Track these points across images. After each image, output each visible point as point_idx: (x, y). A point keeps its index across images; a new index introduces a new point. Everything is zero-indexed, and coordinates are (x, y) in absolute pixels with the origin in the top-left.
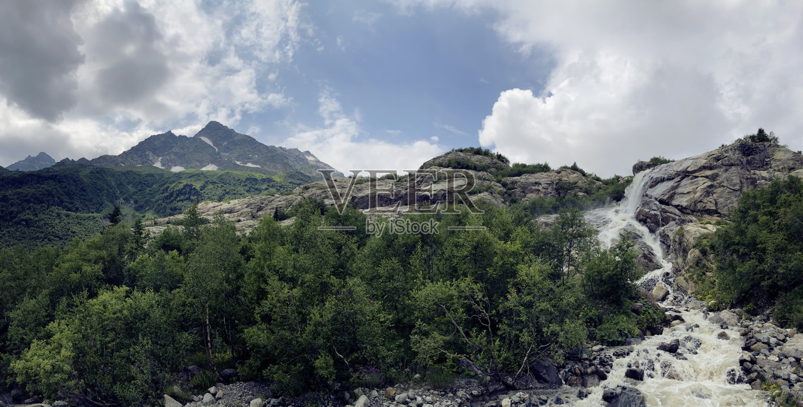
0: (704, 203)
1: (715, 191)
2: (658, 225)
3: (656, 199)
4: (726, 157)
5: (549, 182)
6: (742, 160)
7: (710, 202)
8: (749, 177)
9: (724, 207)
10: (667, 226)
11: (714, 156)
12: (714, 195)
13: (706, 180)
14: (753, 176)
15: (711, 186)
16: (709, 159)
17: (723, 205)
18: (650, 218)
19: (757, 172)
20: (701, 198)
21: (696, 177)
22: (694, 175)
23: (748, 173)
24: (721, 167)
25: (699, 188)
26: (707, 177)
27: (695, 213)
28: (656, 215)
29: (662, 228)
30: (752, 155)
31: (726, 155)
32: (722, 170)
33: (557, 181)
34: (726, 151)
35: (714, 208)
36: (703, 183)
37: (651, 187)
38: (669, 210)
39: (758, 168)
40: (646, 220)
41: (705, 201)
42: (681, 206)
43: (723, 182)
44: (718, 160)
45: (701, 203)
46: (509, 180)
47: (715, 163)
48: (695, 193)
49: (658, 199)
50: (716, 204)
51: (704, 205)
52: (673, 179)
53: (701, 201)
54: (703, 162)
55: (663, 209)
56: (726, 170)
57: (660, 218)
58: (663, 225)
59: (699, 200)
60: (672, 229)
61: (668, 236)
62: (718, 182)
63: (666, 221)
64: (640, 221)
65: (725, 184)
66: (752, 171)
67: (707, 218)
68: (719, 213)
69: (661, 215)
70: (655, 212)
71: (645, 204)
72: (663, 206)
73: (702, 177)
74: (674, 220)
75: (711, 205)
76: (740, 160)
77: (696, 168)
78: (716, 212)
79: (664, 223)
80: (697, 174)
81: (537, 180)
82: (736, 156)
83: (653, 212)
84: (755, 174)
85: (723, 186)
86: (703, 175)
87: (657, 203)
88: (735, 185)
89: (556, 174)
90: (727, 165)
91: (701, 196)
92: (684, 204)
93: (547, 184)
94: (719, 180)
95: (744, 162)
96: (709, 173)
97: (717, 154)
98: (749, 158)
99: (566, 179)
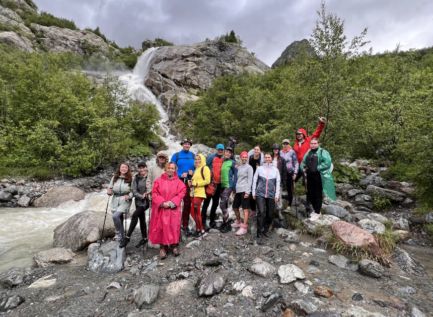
2: (160, 91)
3: (159, 73)
4: (208, 49)
6: (218, 53)
7: (195, 80)
8: (220, 66)
9: (203, 84)
10: (167, 92)
11: (201, 47)
13: (195, 64)
15: (196, 69)
16: (197, 48)
17: (203, 82)
18: (155, 86)
19: (226, 64)
21: (188, 61)
22: (187, 59)
23: (220, 63)
24: (204, 56)
26: (195, 62)
27: (185, 86)
28: (159, 84)
29: (163, 94)
30: (224, 51)
31: (208, 47)
32: (205, 58)
33: (83, 42)
34: (209, 45)
35: (197, 84)
36: (191, 66)
37: (156, 63)
38: (168, 82)
39: (227, 61)
40: (152, 86)
42: (176, 80)
43: (204, 67)
44: (203, 51)
45: (189, 80)
46: (38, 27)
47: (201, 53)
48: (186, 72)
49: (161, 73)
52: (172, 59)
54: (193, 50)
55: (165, 81)
56: (208, 59)
57: (162, 87)
58: (164, 92)
60: (169, 95)
61: (167, 99)
63: (166, 89)
64: (148, 87)
65: (205, 69)
66: (223, 62)
67: (192, 90)
68: (200, 88)
70: (159, 82)
71: (151, 75)
72: (165, 79)
73: (191, 61)
74: (171, 89)
76: (216, 54)
77: (188, 55)
78: (198, 87)
79: (164, 90)
80: (189, 59)
81: (65, 36)
82: (214, 49)
83: (157, 82)
84: (224, 65)
85: (204, 70)
87: (160, 75)
88: (211, 70)
89: (82, 34)
90: (208, 55)
92: (178, 79)
93: (75, 41)
94: (202, 65)
95: (219, 55)
96: (196, 59)
97: (203, 46)
98: (222, 52)
99: (91, 42)
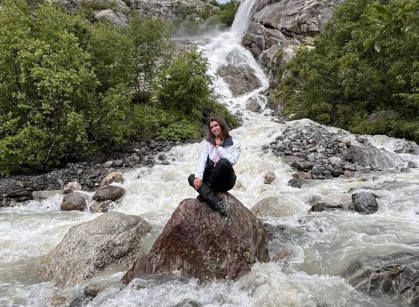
0: (308, 24)
1: (320, 11)
2: (261, 49)
3: (261, 23)
7: (314, 23)
10: (270, 48)
12: (319, 16)
15: (316, 6)
18: (255, 43)
20: (306, 19)
25: (304, 9)
27: (298, 36)
28: (260, 39)
29: (265, 52)
35: (316, 29)
37: (259, 10)
38: (273, 34)
40: (251, 44)
41: (309, 22)
42: (286, 29)
45: (305, 25)
48: (300, 14)
49: (264, 23)
50: (320, 24)
51: (308, 26)
53: (305, 23)
55: (268, 33)
57: (263, 42)
58: (266, 49)
59: (303, 21)
60: (272, 52)
61: (269, 59)
62: (324, 1)
63: (269, 44)
64: (246, 46)
67: (308, 39)
69: (265, 39)
70: (260, 36)
71: (250, 28)
72: (268, 30)
74: (277, 43)
75: (315, 26)
79: (267, 47)
83: (258, 36)
87: (263, 26)
91: (306, 16)
92: (288, 27)
93: (168, 7)
99: (185, 3)
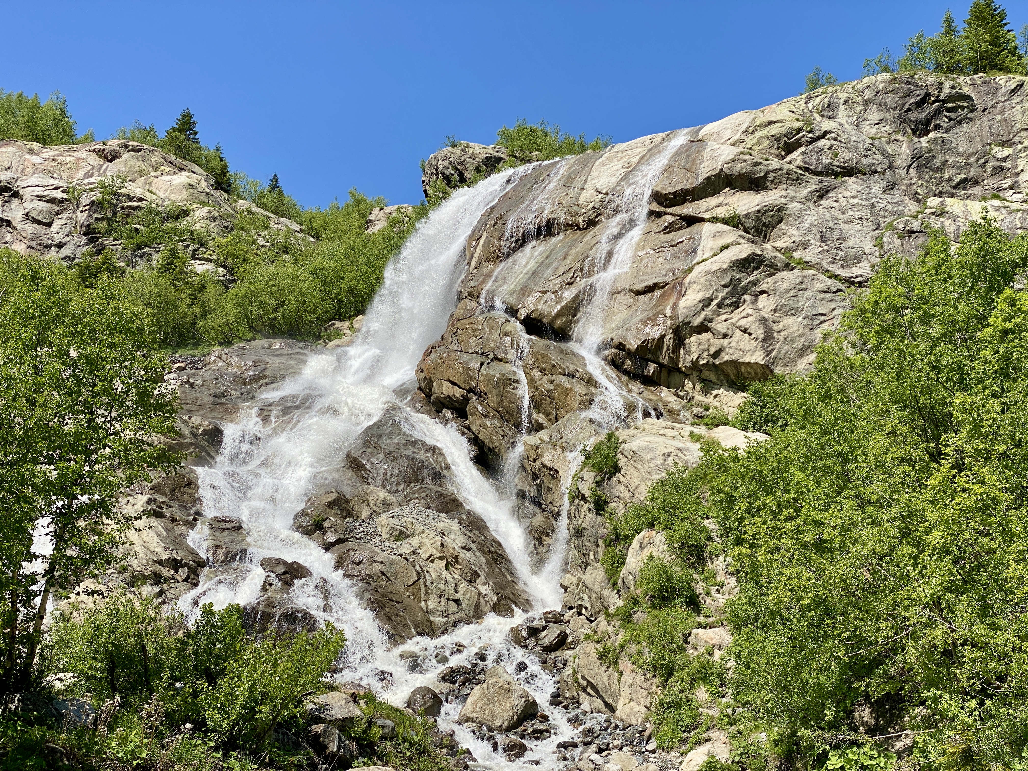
0: (717, 334)
1: (767, 284)
3: (513, 312)
4: (824, 135)
5: (58, 194)
6: (890, 149)
7: (745, 329)
8: (916, 225)
9: (801, 352)
11: (775, 130)
12: (762, 301)
13: (733, 234)
14: (935, 223)
16: (750, 141)
17: (799, 344)
18: (481, 397)
19: (955, 205)
20: (708, 312)
21: (692, 220)
22: (683, 210)
23: (914, 207)
24: (798, 180)
25: (697, 269)
26: (735, 221)
27: (676, 379)
30: (938, 127)
31: (827, 125)
32: (805, 191)
35: (758, 357)
36: (714, 249)
37: (493, 257)
38: (567, 362)
41: (721, 327)
42: (621, 347)
43: (805, 245)
44: (790, 148)
45: (704, 336)
47: (775, 163)
49: (523, 315)
50: (768, 337)
51: (717, 343)
52: (591, 224)
53: (703, 328)
54: (722, 156)
55: (542, 356)
56: (822, 194)
59: (696, 322)
62: (779, 244)
63: (548, 408)
64: (438, 406)
65: (810, 255)
66: (933, 202)
69: (531, 382)
70: (507, 370)
72: (544, 346)
73: (714, 220)
75: (746, 343)
76: (883, 152)
77: (692, 183)
78: (761, 374)
83: (496, 370)
84: (942, 213)
85: (805, 264)
86: (722, 212)
87: (517, 328)
90: (829, 172)
91: (707, 302)
93: (52, 201)
95: (902, 161)
96: (744, 202)
98: (924, 142)
